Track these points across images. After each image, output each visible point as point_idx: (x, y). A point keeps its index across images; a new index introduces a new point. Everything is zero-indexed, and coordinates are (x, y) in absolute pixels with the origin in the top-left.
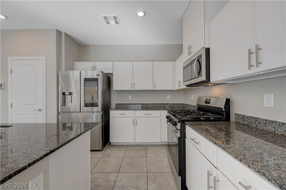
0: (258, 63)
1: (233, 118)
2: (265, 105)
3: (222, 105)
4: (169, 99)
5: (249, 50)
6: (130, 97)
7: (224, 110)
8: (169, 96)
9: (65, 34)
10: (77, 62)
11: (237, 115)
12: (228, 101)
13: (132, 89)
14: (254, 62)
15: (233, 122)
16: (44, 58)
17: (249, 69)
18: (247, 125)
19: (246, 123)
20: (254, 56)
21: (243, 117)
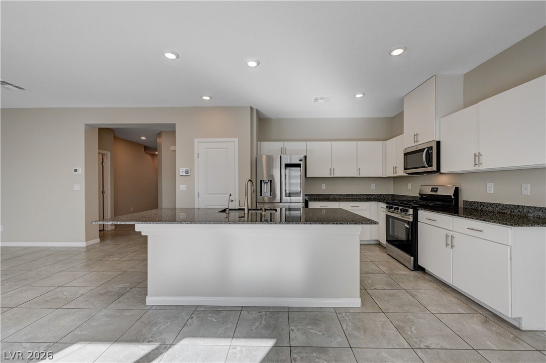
0: (480, 164)
1: (461, 205)
2: (488, 192)
3: (451, 193)
4: (374, 188)
5: (475, 154)
6: (324, 186)
7: (453, 197)
8: (374, 184)
9: (257, 110)
10: (262, 143)
11: (465, 202)
12: (457, 190)
13: (331, 176)
14: (477, 162)
15: (461, 208)
16: (236, 140)
17: (475, 166)
18: (473, 209)
19: (473, 207)
20: (477, 158)
21: (471, 203)
